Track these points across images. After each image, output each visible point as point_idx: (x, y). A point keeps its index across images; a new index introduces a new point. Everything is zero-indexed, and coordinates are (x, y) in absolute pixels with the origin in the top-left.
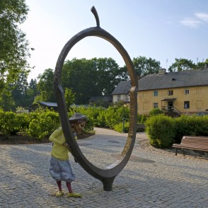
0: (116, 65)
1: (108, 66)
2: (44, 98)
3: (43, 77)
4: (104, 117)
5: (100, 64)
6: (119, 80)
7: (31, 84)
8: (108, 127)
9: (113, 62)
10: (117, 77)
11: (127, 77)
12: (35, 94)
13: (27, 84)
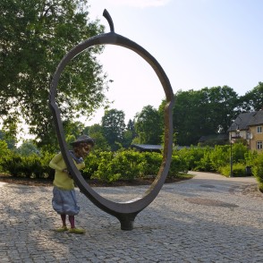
0: (234, 94)
1: (223, 97)
2: (142, 140)
3: (142, 116)
4: (209, 159)
5: (212, 94)
6: (239, 112)
7: (129, 125)
8: (214, 171)
9: (229, 90)
10: (236, 109)
11: (249, 108)
12: (133, 137)
13: (124, 125)
